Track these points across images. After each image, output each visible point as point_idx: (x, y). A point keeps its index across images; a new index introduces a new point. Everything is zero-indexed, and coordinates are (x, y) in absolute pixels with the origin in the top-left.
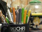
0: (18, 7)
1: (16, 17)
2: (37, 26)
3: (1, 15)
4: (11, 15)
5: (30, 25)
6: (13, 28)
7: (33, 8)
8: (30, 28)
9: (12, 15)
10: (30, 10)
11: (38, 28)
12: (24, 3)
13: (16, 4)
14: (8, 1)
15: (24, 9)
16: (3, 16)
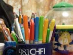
0: (33, 14)
1: (29, 32)
2: (65, 47)
3: (4, 28)
4: (21, 28)
5: (54, 46)
6: (24, 50)
7: (59, 16)
8: (53, 51)
9: (23, 29)
10: (53, 20)
11: (68, 51)
12: (43, 7)
13: (29, 9)
14: (16, 4)
15: (43, 18)
16: (7, 30)
